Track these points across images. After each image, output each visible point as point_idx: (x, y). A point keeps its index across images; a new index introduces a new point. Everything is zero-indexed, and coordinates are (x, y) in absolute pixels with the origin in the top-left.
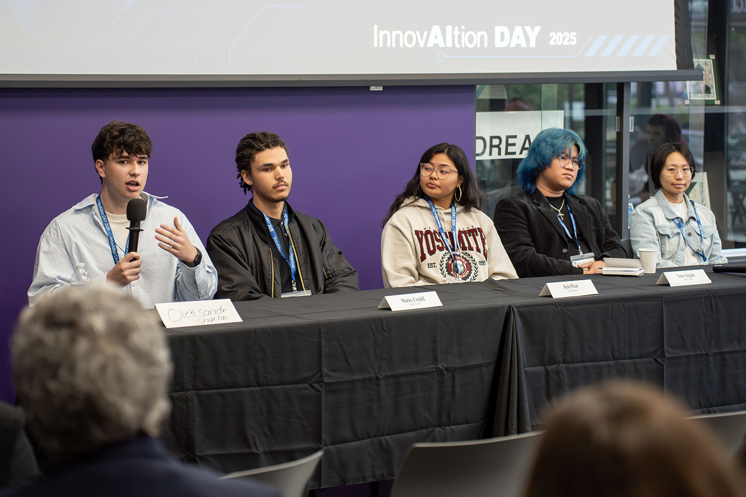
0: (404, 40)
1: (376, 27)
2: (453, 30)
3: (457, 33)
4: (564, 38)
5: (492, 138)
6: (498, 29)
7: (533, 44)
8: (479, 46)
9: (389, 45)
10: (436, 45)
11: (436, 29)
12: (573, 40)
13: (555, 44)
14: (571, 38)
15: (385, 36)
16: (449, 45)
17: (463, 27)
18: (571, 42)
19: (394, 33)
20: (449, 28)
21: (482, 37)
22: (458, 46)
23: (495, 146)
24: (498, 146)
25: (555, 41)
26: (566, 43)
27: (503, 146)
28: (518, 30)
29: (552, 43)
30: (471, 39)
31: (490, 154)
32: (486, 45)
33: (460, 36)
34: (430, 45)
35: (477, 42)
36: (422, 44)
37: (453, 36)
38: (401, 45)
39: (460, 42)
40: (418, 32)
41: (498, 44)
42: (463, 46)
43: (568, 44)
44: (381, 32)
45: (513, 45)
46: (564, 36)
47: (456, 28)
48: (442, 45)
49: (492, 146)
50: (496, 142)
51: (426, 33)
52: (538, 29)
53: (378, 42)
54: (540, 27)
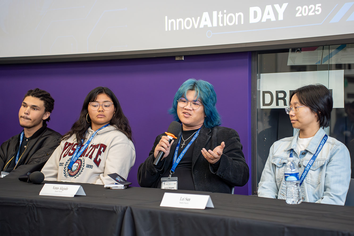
0: (184, 25)
1: (166, 17)
2: (218, 14)
3: (220, 16)
4: (309, 10)
5: (277, 92)
6: (252, 10)
7: (281, 18)
8: (237, 23)
9: (175, 29)
10: (206, 26)
11: (206, 15)
12: (318, 11)
13: (301, 15)
14: (317, 9)
15: (172, 23)
16: (215, 25)
17: (225, 11)
18: (316, 13)
19: (178, 20)
20: (215, 13)
21: (240, 17)
22: (221, 25)
23: (281, 99)
24: (283, 99)
25: (301, 13)
26: (311, 14)
27: (287, 98)
28: (269, 8)
29: (298, 15)
30: (231, 19)
31: (277, 104)
32: (242, 23)
33: (223, 18)
34: (202, 26)
35: (235, 20)
36: (196, 26)
37: (218, 18)
38: (183, 28)
39: (223, 22)
40: (193, 18)
41: (252, 20)
42: (225, 24)
43: (313, 14)
44: (169, 20)
45: (264, 20)
46: (310, 7)
47: (220, 12)
48: (210, 25)
49: (278, 99)
50: (281, 95)
51: (199, 18)
52: (285, 5)
53: (167, 28)
54: (287, 4)
